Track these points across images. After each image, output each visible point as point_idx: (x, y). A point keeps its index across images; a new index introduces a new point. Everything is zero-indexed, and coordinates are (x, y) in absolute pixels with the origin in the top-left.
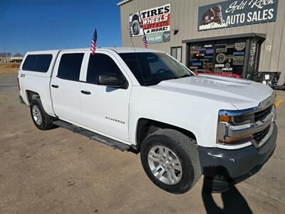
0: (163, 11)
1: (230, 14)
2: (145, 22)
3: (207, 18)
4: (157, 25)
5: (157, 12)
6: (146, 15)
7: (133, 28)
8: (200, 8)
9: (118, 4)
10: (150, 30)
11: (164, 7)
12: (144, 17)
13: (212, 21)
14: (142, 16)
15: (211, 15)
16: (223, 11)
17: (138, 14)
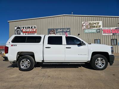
0: (33, 27)
1: (58, 32)
2: (24, 30)
3: (51, 32)
4: (31, 32)
5: (30, 28)
6: (25, 28)
7: (17, 32)
8: (48, 29)
9: (8, 21)
10: (27, 34)
11: (34, 26)
12: (23, 28)
13: (53, 34)
14: (22, 28)
15: (52, 32)
16: (56, 31)
17: (20, 27)
